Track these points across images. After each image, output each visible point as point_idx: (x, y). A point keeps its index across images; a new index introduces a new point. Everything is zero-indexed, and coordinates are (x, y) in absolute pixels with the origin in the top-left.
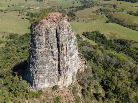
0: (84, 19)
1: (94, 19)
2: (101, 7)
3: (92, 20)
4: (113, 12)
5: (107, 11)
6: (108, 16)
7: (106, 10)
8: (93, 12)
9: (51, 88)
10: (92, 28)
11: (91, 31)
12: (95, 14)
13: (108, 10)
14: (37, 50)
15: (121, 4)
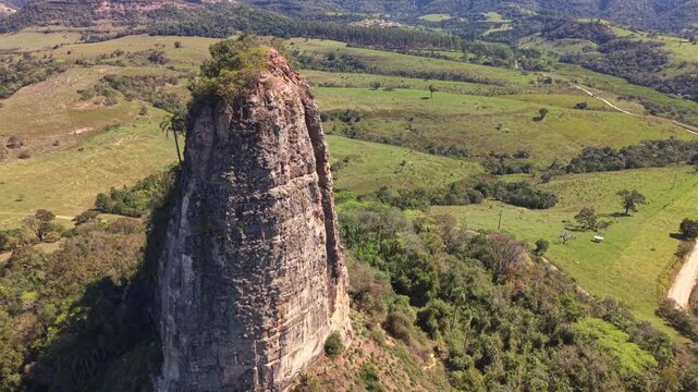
0: (53, 138)
1: (107, 129)
2: (103, 70)
3: (98, 132)
4: (170, 81)
5: (142, 82)
6: (159, 101)
7: (137, 78)
8: (84, 95)
9: (321, 354)
10: (127, 169)
11: (130, 185)
12: (96, 103)
13: (145, 79)
14: (274, 191)
15: (177, 45)
